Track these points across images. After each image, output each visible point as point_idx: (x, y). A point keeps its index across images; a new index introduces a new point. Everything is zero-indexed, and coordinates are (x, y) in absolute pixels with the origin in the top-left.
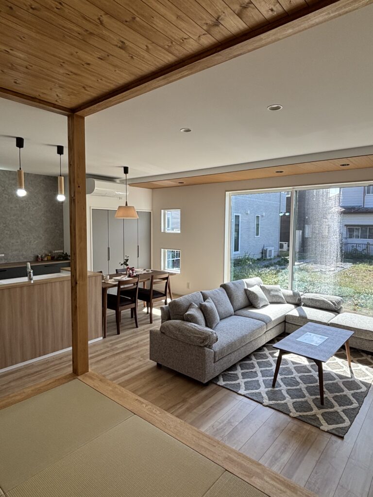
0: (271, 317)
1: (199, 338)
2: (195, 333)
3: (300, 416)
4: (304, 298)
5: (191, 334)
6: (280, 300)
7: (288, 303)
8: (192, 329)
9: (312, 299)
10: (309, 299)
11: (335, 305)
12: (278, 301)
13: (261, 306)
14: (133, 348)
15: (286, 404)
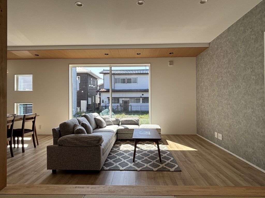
0: (114, 130)
1: (95, 140)
2: (90, 138)
3: (158, 169)
4: (122, 121)
5: (88, 139)
6: (111, 123)
7: (114, 124)
8: (87, 136)
9: (126, 120)
10: (125, 120)
11: (137, 121)
12: (110, 124)
13: (104, 126)
14: (20, 169)
15: (147, 167)
